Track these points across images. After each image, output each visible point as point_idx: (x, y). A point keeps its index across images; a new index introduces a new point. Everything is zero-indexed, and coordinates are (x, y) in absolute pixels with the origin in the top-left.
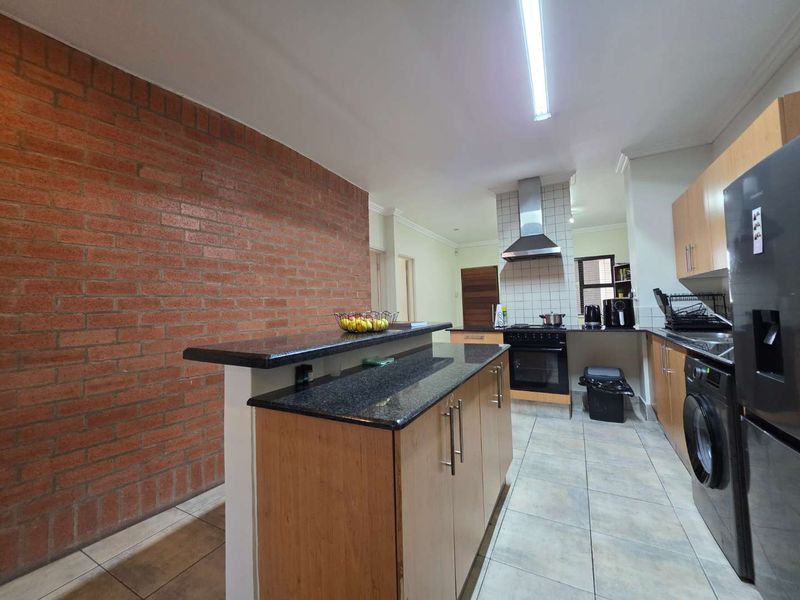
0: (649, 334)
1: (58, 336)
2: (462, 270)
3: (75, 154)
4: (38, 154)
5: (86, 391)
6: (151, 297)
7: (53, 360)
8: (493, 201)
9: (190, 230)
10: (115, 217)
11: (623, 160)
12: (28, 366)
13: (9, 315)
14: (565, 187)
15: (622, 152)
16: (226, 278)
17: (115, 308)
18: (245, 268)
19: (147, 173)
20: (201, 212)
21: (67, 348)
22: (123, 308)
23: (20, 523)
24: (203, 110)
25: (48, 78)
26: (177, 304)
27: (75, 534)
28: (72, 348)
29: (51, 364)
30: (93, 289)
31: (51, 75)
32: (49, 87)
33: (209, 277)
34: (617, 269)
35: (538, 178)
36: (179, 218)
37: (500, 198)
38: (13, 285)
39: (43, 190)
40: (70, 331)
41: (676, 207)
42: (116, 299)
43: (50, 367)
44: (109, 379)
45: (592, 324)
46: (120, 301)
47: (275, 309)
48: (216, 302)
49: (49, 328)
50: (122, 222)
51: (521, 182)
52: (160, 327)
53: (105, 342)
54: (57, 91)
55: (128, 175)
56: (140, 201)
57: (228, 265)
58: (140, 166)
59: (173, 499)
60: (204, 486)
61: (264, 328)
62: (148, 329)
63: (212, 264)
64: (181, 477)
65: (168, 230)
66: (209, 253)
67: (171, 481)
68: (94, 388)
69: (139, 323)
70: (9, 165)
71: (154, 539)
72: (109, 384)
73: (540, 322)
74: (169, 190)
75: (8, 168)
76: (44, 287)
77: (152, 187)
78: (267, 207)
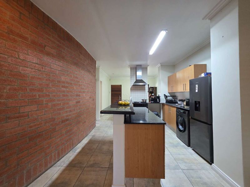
0: (163, 104)
1: (20, 108)
2: (111, 85)
3: (26, 39)
4: (14, 37)
5: (29, 128)
6: (48, 93)
7: (18, 118)
8: (129, 69)
9: (58, 70)
10: (37, 64)
12: (9, 121)
13: (3, 101)
14: (146, 68)
15: (160, 63)
16: (67, 87)
17: (37, 97)
18: (71, 84)
19: (47, 49)
20: (61, 64)
21: (23, 113)
22: (40, 97)
23: (6, 182)
24: (62, 28)
25: (17, 7)
26: (55, 96)
27: (25, 182)
28: (24, 112)
29: (17, 119)
30: (31, 90)
31: (19, 6)
32: (19, 11)
33: (63, 87)
34: (150, 88)
35: (141, 65)
37: (131, 69)
38: (4, 88)
39: (15, 51)
40: (23, 106)
41: (169, 78)
42: (37, 94)
43: (16, 120)
44: (35, 124)
45: (152, 102)
46: (39, 95)
47: (78, 98)
48: (64, 95)
49: (17, 105)
50: (40, 66)
51: (137, 65)
52: (50, 104)
53: (34, 110)
54: (21, 13)
55: (40, 48)
56: (46, 59)
57: (67, 83)
58: (45, 46)
59: (53, 163)
60: (60, 157)
61: (75, 104)
62: (47, 105)
63: (64, 82)
64: (55, 156)
65: (53, 70)
66: (63, 78)
67: (52, 158)
68: (31, 127)
69: (44, 103)
70: (4, 40)
72: (35, 125)
74: (53, 56)
75: (4, 41)
76: (15, 89)
77: (48, 54)
78: (76, 64)
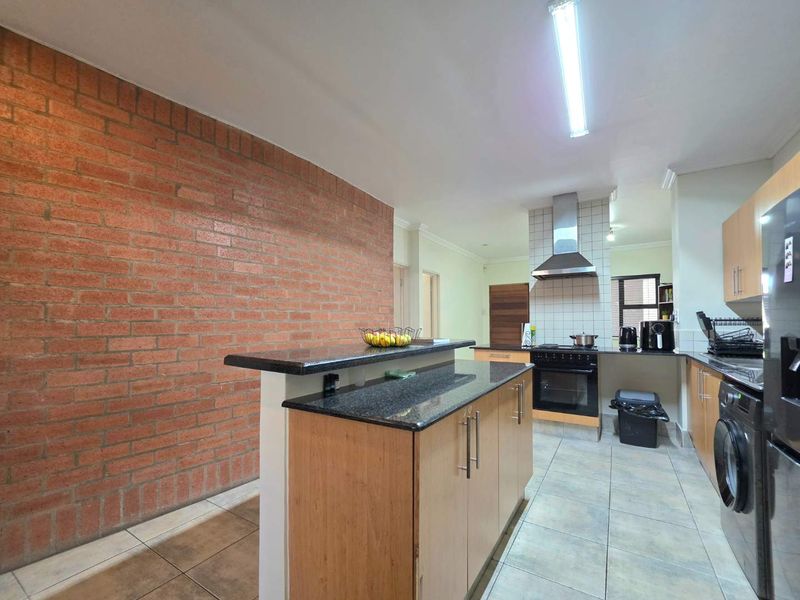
0: (688, 359)
1: (108, 341)
2: (491, 287)
3: (121, 177)
4: (91, 178)
5: (131, 391)
6: (187, 308)
7: (103, 362)
8: (525, 218)
9: (222, 246)
10: (156, 234)
11: (670, 176)
12: (82, 367)
13: (67, 322)
14: (604, 203)
15: (670, 167)
16: (255, 292)
17: (156, 317)
18: (272, 282)
19: (185, 193)
20: (232, 229)
21: (114, 352)
22: (163, 318)
23: (77, 502)
24: (235, 130)
25: (99, 108)
26: (210, 315)
27: (122, 515)
28: (120, 352)
29: (101, 365)
30: (139, 299)
31: (103, 105)
32: (101, 117)
33: (238, 291)
34: (662, 289)
35: (575, 193)
36: (212, 234)
37: (533, 215)
38: (71, 295)
39: (96, 210)
40: (118, 337)
41: (726, 227)
42: (155, 309)
43: (101, 368)
44: (150, 381)
45: (627, 346)
46: (160, 312)
47: (301, 322)
48: (245, 314)
49: (100, 334)
50: (162, 239)
51: (556, 197)
52: (194, 336)
53: (146, 348)
54: (107, 120)
55: (167, 195)
56: (179, 220)
57: (256, 279)
58: (178, 187)
59: (204, 492)
60: (231, 484)
61: (288, 339)
62: (183, 338)
63: (243, 278)
64: (211, 474)
65: (201, 246)
66: (239, 268)
67: (202, 477)
68: (137, 388)
69: (176, 331)
70: (69, 189)
71: (190, 525)
72: (150, 385)
73: (571, 343)
74: (203, 208)
75: (69, 192)
76: (95, 297)
77: (188, 206)
78: (292, 223)
